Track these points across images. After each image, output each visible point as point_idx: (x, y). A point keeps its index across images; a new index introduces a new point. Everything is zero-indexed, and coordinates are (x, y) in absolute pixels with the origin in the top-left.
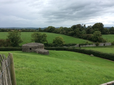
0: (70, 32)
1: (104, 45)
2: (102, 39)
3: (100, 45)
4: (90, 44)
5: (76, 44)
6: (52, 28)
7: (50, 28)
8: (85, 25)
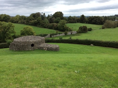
0: (32, 21)
1: (71, 33)
2: (68, 28)
3: (68, 34)
4: (59, 34)
5: (47, 35)
6: (6, 16)
7: (3, 16)
8: (44, 14)
